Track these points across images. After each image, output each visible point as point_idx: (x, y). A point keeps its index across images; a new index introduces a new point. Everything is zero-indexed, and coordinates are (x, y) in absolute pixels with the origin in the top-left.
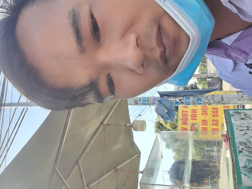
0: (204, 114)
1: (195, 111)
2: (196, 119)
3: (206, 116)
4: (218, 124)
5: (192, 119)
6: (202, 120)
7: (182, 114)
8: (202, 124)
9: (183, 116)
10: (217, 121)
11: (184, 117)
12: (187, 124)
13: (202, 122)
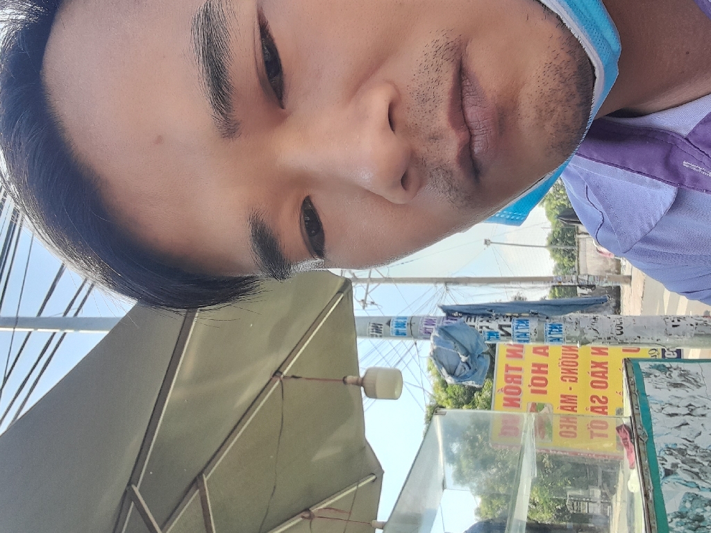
0: (568, 379)
1: (542, 369)
2: (545, 392)
3: (572, 384)
4: (605, 410)
5: (533, 391)
6: (562, 396)
7: (507, 377)
8: (562, 408)
9: (507, 381)
10: (604, 400)
11: (512, 384)
12: (518, 406)
13: (562, 401)
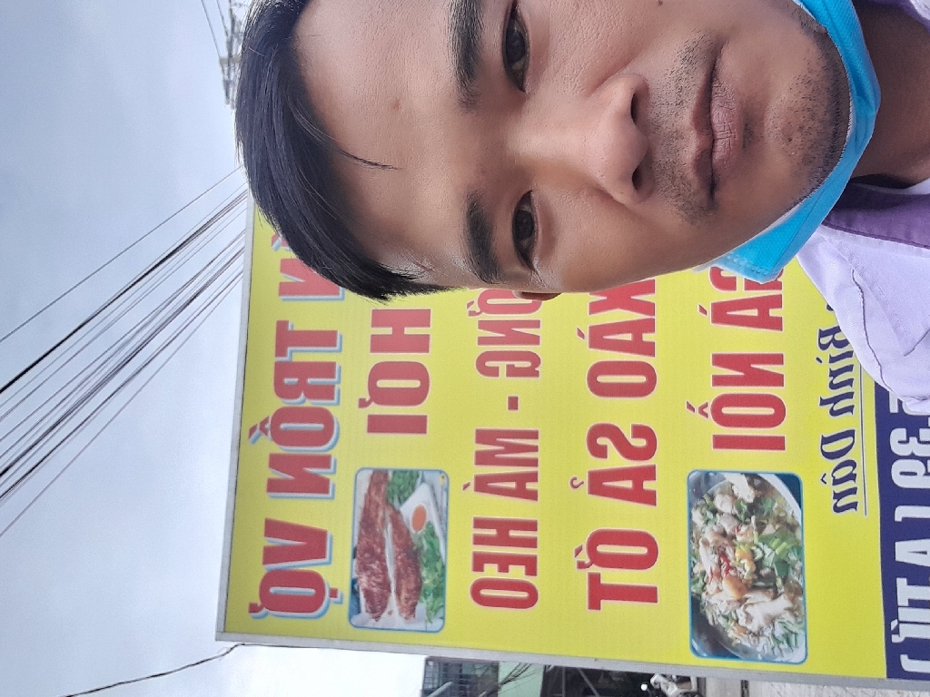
1: (408, 331)
2: (418, 425)
4: (648, 486)
6: (483, 436)
7: (282, 370)
8: (482, 484)
10: (640, 443)
11: (301, 401)
12: (321, 487)
13: (482, 459)
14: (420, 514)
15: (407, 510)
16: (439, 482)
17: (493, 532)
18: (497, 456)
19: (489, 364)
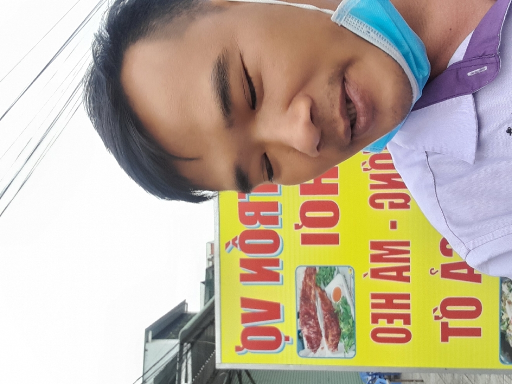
0: (386, 202)
2: (333, 239)
5: (307, 240)
6: (375, 245)
8: (375, 274)
11: (259, 227)
12: (275, 277)
13: (374, 258)
14: (337, 292)
15: (330, 289)
16: (349, 273)
17: (383, 301)
18: (384, 257)
19: (378, 201)
